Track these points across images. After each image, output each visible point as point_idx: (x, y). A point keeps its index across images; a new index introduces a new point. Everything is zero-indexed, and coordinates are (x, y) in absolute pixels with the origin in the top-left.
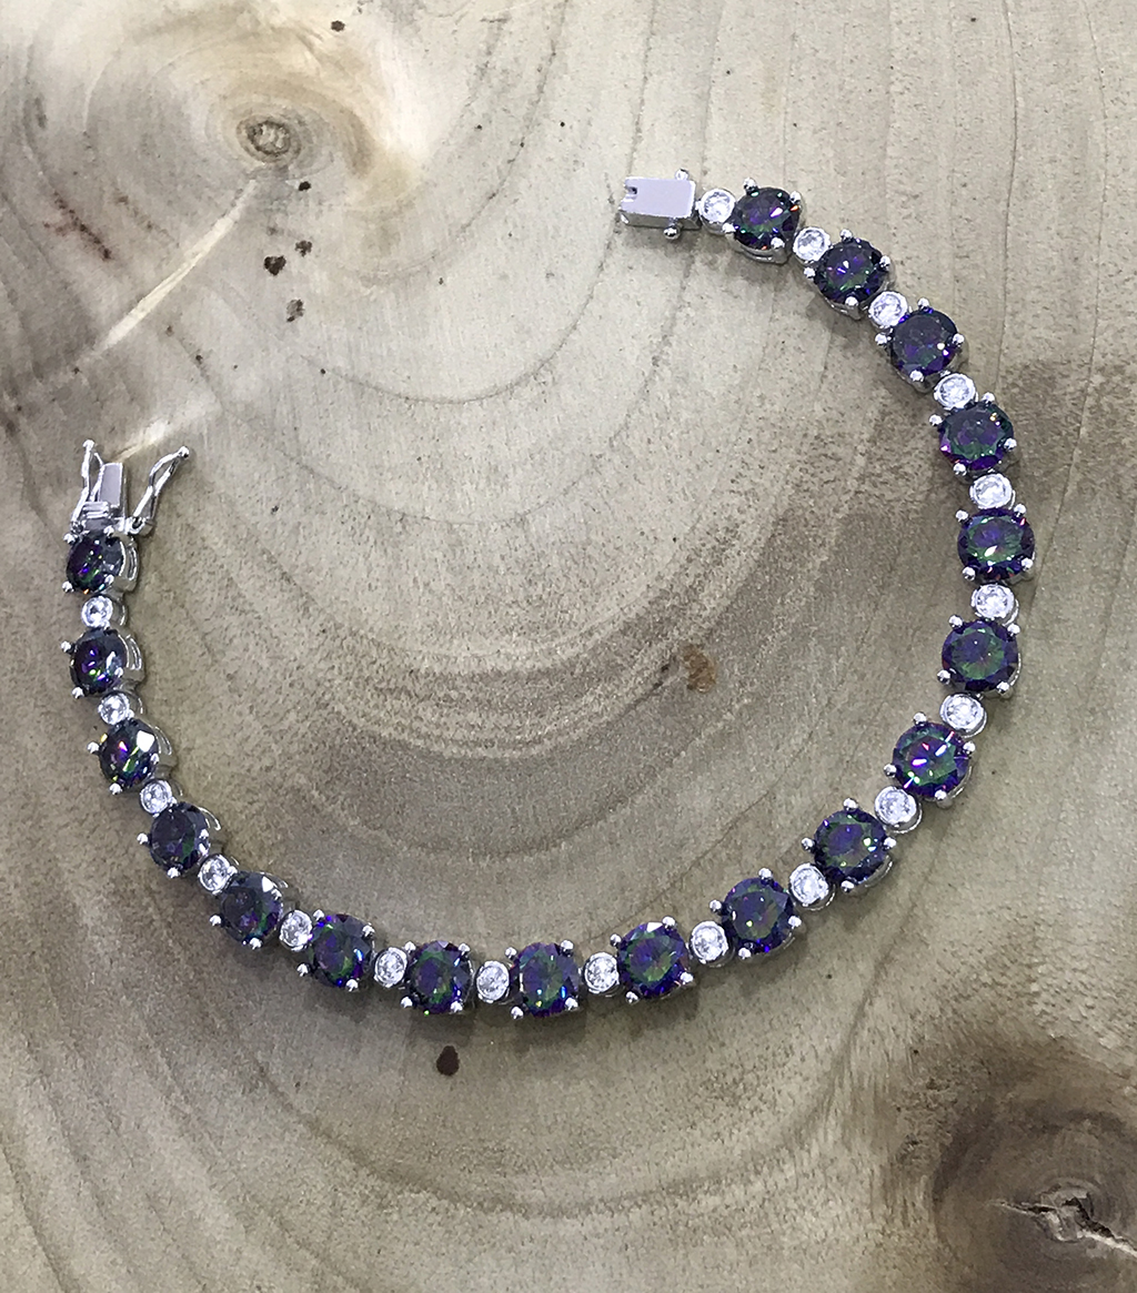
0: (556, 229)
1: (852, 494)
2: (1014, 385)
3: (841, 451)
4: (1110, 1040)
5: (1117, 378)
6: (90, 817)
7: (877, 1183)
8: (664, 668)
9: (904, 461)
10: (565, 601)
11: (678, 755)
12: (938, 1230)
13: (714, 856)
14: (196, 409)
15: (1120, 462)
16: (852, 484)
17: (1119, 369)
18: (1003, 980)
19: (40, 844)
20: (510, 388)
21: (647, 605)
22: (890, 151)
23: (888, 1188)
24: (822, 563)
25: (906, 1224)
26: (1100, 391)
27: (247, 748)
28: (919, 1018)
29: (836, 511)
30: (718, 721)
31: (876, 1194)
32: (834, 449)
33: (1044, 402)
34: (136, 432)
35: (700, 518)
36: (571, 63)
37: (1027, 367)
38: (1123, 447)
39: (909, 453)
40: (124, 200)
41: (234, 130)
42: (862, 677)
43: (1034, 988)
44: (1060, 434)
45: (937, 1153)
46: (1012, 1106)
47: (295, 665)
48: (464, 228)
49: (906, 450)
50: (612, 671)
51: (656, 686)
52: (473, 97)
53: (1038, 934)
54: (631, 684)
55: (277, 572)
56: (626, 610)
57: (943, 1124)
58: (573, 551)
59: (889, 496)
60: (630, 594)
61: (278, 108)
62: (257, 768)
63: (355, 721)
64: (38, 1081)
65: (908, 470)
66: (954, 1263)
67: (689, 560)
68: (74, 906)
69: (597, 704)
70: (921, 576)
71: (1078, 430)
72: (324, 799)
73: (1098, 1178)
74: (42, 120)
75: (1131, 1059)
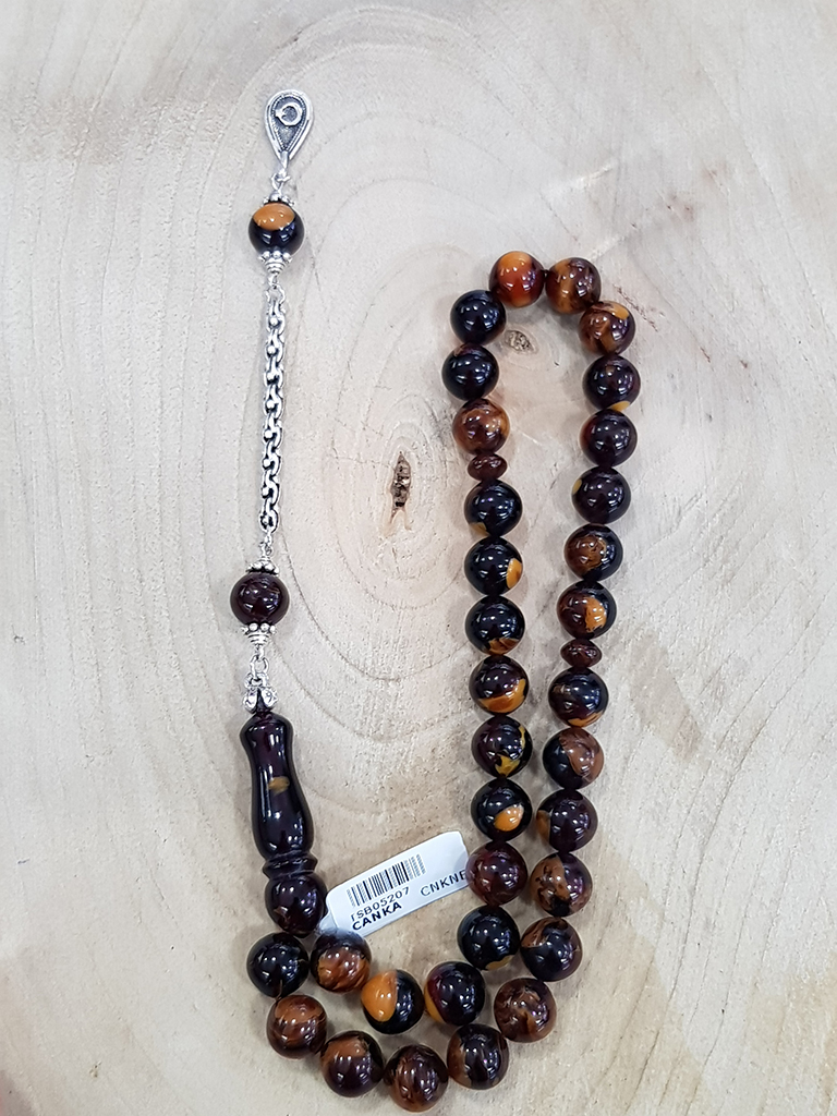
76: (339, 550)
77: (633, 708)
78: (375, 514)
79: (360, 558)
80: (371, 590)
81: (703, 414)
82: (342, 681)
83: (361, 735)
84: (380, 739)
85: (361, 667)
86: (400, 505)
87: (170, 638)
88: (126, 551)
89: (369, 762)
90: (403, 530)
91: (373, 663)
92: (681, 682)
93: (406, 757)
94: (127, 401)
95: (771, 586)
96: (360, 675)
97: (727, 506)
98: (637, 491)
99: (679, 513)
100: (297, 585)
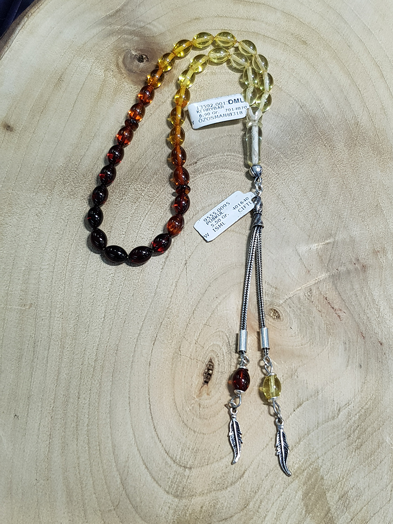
10: (216, 182)
14: (303, 249)
27: (298, 169)
29: (151, 185)
32: (148, 198)
34: (320, 248)
36: (190, 307)
40: (320, 311)
41: (284, 320)
47: (283, 184)
49: (133, 194)
50: (208, 165)
51: (198, 160)
52: (217, 306)
54: (204, 162)
56: (202, 176)
59: (139, 186)
62: (296, 164)
64: (356, 115)
65: (133, 190)
68: (345, 147)
69: (213, 159)
75: (123, 80)
76: (174, 399)
77: (302, 504)
78: (193, 385)
79: (183, 405)
80: (185, 421)
81: (357, 364)
82: (164, 464)
83: (168, 493)
84: (177, 496)
85: (174, 458)
86: (206, 382)
87: (87, 428)
88: (74, 383)
89: (169, 507)
90: (205, 395)
91: (180, 458)
92: (328, 495)
93: (188, 508)
94: (89, 313)
95: (379, 454)
96: (173, 462)
97: (363, 410)
98: (320, 395)
99: (339, 410)
100: (151, 413)
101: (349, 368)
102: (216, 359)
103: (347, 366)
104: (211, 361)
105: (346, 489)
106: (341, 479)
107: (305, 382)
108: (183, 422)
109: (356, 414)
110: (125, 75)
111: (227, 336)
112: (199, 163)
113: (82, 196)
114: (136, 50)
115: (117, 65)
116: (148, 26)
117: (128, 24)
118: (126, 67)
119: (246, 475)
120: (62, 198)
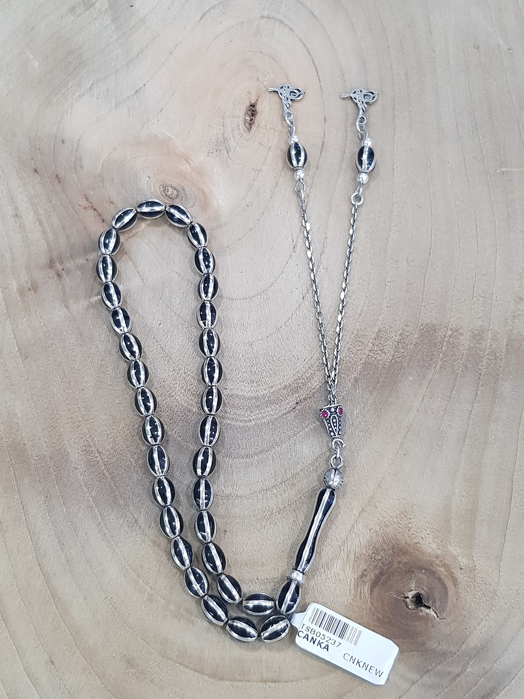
0: (273, 247)
1: (366, 356)
2: (423, 329)
3: (364, 341)
4: (434, 546)
5: (456, 333)
6: (78, 422)
7: (353, 583)
8: (297, 403)
9: (385, 347)
11: (299, 433)
12: (371, 601)
13: (308, 469)
15: (455, 360)
16: (367, 352)
17: (456, 331)
18: (401, 522)
19: (57, 429)
20: (251, 298)
21: (293, 381)
22: (389, 244)
23: (356, 586)
24: (354, 377)
25: (361, 598)
26: (450, 336)
28: (372, 531)
29: (360, 360)
30: (314, 423)
31: (352, 587)
32: (362, 339)
33: (432, 337)
35: (314, 354)
37: (427, 324)
38: (456, 356)
39: (386, 345)
40: (111, 202)
41: (158, 187)
42: (364, 417)
43: (410, 525)
44: (436, 348)
45: (373, 576)
46: (399, 563)
47: (163, 380)
48: (239, 239)
49: (386, 344)
50: (278, 401)
51: (293, 409)
52: (247, 195)
53: (413, 509)
54: (285, 406)
55: (159, 346)
56: (285, 381)
57: (376, 567)
58: (269, 358)
59: (378, 358)
60: (287, 377)
61: (175, 182)
63: (183, 403)
64: (48, 514)
65: (386, 351)
66: (376, 613)
67: (309, 368)
68: (68, 453)
69: (270, 412)
70: (387, 387)
71: (442, 348)
72: (169, 429)
73: (425, 588)
74: (81, 167)
75: (439, 552)
80: (273, 62)
82: (293, 19)
85: (282, 24)
86: (253, 105)
90: (252, 92)
91: (275, 26)
96: (283, 21)
98: (113, 103)
99: (91, 88)
100: (315, 67)
101: (77, 138)
102: (242, 131)
103: (79, 140)
104: (250, 129)
105: (87, 13)
106: (92, 22)
107: (131, 116)
108: (275, 61)
109: (71, 87)
110: (438, 562)
111: (231, 159)
112: (293, 404)
113: (461, 334)
114: (427, 618)
115: (455, 581)
116: (415, 676)
117: (454, 679)
118: (439, 579)
119: (199, 16)
120: (490, 328)
